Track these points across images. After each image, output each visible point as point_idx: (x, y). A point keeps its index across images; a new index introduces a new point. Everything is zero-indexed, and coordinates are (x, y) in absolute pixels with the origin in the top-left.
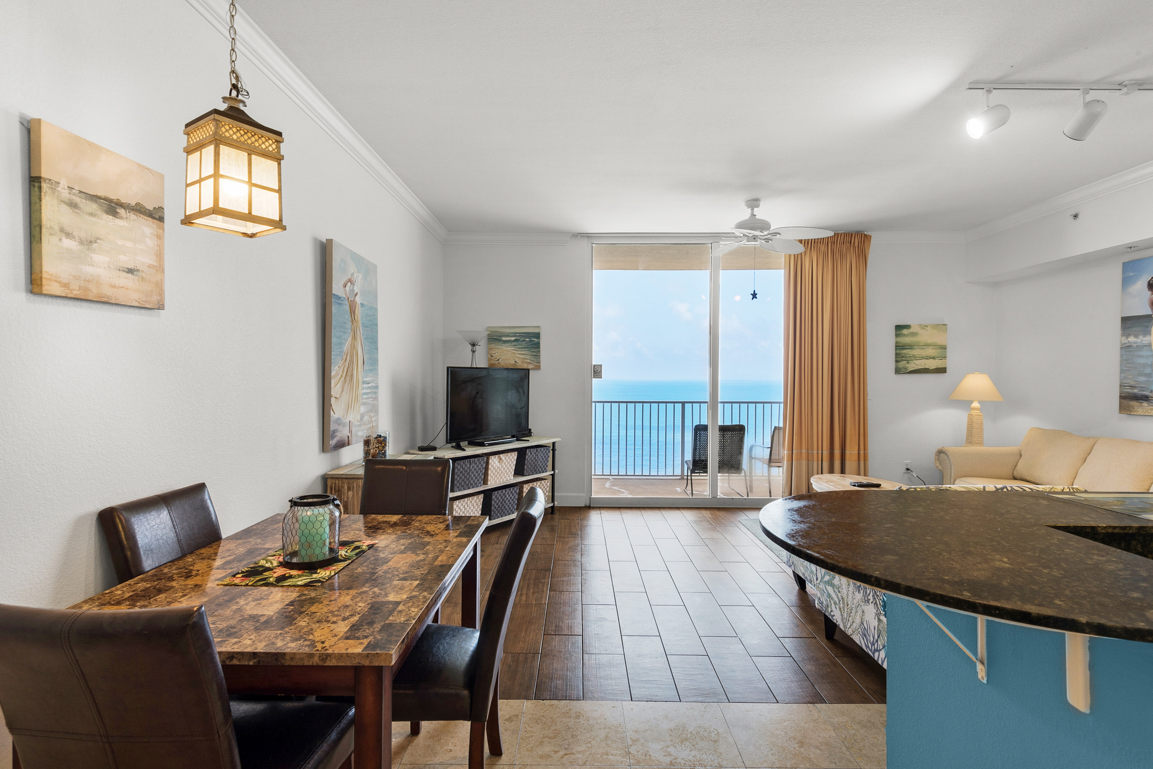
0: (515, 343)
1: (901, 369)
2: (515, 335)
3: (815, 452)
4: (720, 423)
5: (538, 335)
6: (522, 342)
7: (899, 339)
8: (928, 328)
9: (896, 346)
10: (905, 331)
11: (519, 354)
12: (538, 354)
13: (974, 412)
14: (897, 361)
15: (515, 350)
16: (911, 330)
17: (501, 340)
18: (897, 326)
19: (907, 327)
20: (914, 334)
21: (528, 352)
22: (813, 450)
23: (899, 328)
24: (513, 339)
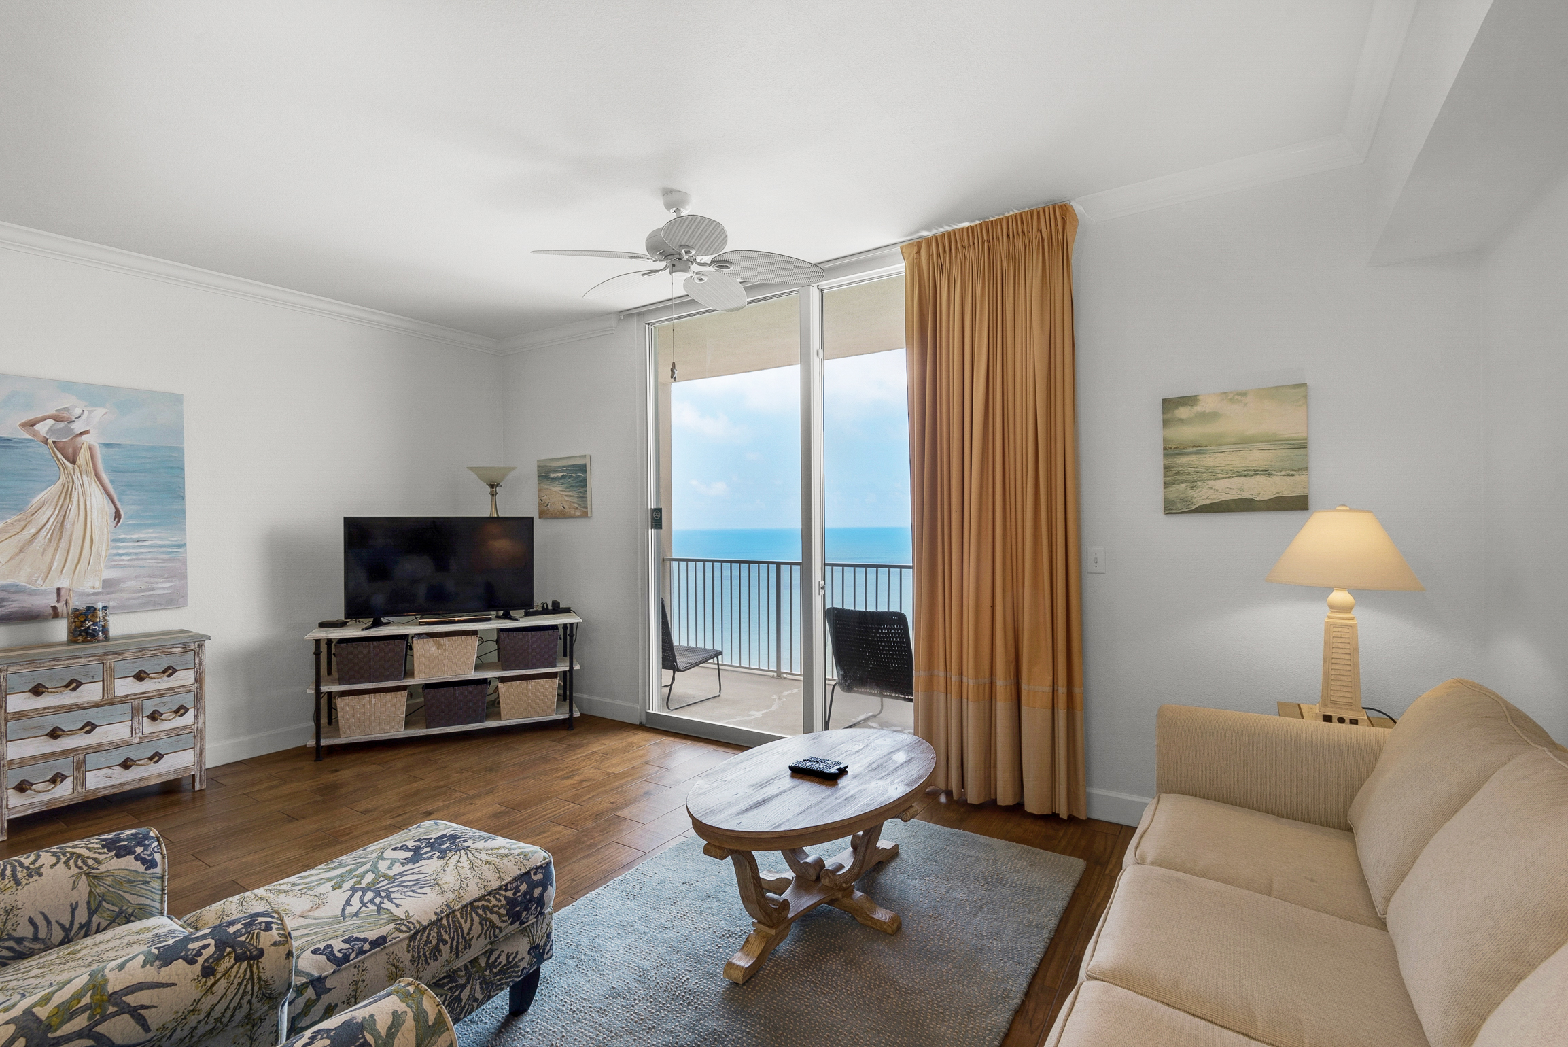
7: (1171, 432)
8: (1247, 399)
9: (1165, 449)
10: (1183, 412)
16: (1198, 408)
18: (1164, 401)
19: (1189, 400)
23: (1169, 404)
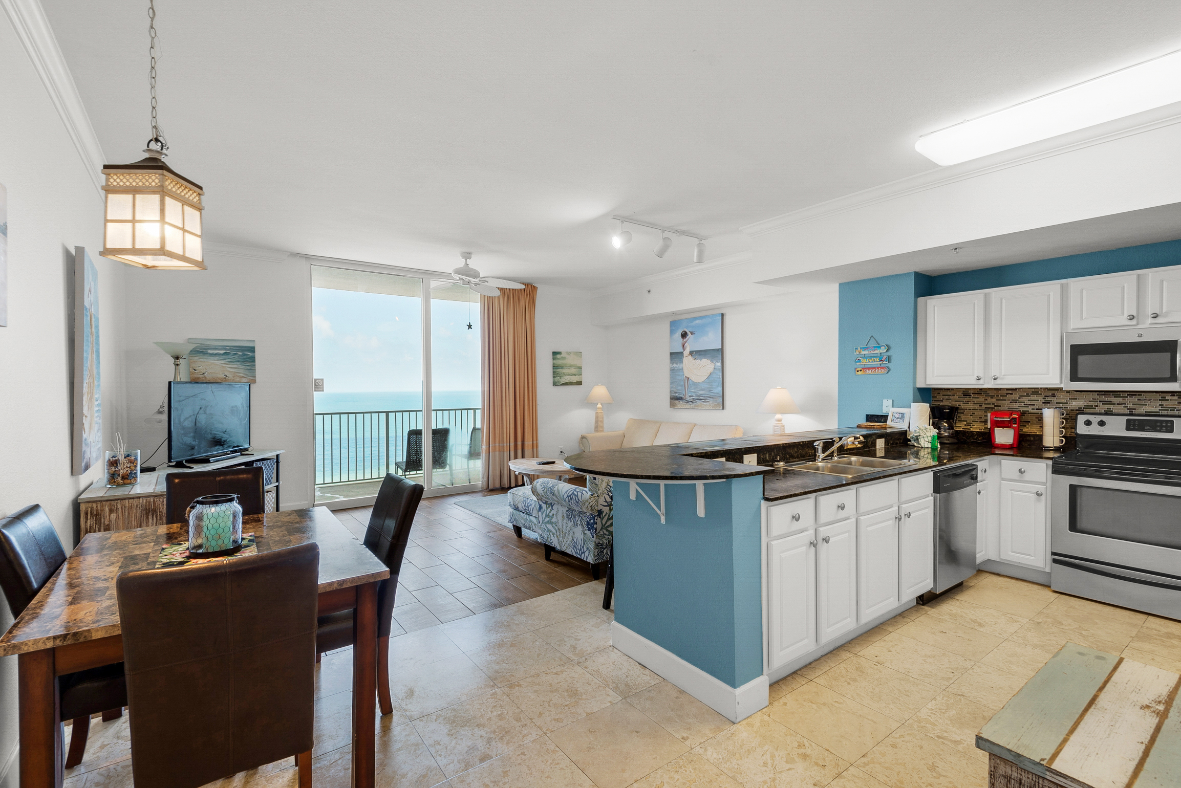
0: (224, 357)
1: (556, 382)
2: (224, 348)
3: (505, 445)
4: (434, 427)
5: (252, 350)
6: (233, 355)
7: (555, 361)
8: (571, 355)
9: (553, 366)
10: (558, 356)
11: (229, 367)
12: (253, 368)
13: (599, 411)
14: (554, 377)
15: (225, 364)
16: (562, 356)
17: (207, 353)
18: (553, 352)
19: (559, 353)
20: (564, 358)
21: (240, 366)
22: (503, 443)
23: (555, 353)
24: (222, 352)
